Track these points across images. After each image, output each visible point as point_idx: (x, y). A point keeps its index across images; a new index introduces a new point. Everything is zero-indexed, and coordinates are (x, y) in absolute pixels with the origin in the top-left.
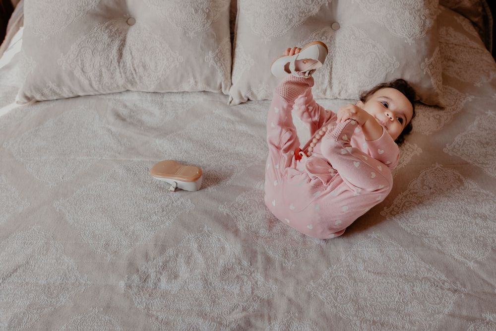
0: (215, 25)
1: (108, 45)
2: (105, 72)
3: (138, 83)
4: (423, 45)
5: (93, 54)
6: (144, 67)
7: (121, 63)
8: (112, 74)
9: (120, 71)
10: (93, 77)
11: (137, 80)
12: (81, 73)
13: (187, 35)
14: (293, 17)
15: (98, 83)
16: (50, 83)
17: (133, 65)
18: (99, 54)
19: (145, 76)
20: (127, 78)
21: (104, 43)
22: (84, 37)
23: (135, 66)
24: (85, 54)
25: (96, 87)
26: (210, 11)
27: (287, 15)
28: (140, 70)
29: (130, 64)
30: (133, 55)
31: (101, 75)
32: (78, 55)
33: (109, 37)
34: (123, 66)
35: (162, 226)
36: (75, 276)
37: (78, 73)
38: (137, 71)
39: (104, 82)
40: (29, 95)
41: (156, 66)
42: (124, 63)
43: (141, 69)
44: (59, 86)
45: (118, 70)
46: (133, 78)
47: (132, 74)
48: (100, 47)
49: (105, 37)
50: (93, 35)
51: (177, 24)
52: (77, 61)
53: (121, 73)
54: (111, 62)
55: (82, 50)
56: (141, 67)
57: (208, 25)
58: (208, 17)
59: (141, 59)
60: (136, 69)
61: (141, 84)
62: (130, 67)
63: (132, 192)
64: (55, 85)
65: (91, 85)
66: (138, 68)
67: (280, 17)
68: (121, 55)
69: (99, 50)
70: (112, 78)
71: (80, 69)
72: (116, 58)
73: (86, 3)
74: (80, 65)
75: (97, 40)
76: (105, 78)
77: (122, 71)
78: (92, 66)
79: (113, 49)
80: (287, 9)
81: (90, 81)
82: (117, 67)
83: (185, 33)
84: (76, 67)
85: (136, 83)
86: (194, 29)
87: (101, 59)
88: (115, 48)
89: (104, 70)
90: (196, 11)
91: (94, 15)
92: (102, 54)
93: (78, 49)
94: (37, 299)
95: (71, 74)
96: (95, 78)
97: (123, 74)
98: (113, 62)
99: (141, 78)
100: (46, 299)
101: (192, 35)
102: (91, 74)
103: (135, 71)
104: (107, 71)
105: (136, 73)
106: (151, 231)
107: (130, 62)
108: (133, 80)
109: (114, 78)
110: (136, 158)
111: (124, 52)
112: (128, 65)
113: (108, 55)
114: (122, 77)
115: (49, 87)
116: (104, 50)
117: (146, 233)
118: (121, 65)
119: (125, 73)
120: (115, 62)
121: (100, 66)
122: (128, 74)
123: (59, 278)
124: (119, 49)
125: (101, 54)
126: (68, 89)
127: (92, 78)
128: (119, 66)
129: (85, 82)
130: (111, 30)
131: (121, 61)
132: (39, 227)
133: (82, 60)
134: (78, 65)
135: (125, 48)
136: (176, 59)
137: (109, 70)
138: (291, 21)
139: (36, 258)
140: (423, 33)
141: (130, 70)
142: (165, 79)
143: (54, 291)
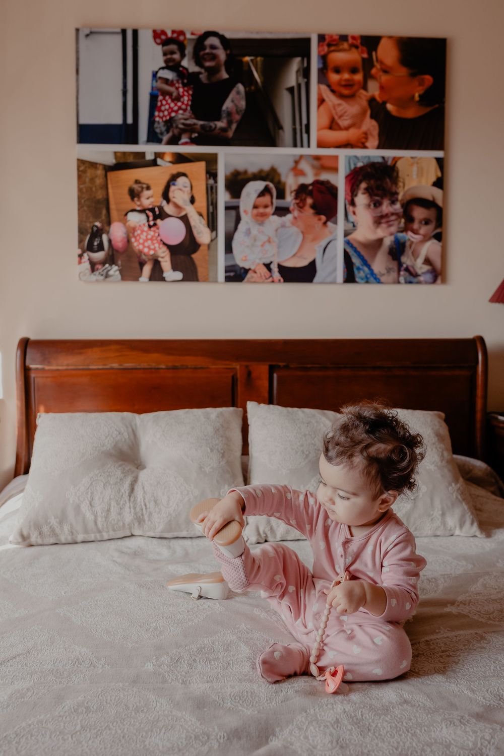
0: (229, 463)
1: (121, 479)
2: (114, 507)
3: (147, 522)
4: (446, 470)
5: (104, 487)
6: (156, 502)
7: (131, 498)
8: (121, 509)
9: (130, 506)
10: (100, 512)
11: (146, 518)
12: (88, 507)
13: (203, 470)
14: (310, 453)
15: (104, 519)
16: (53, 518)
17: (144, 499)
18: (111, 488)
19: (155, 512)
20: (136, 514)
21: (117, 478)
22: (98, 472)
23: (147, 500)
24: (96, 487)
25: (100, 525)
26: (224, 452)
27: (303, 452)
28: (151, 505)
29: (141, 499)
30: (145, 489)
31: (109, 510)
32: (89, 488)
33: (123, 473)
34: (134, 500)
35: (190, 623)
36: (90, 660)
37: (85, 508)
38: (148, 506)
39: (110, 519)
40: (25, 533)
41: (168, 501)
42: (135, 498)
43: (152, 503)
44: (61, 523)
45: (128, 505)
46: (142, 515)
47: (142, 510)
48: (112, 481)
49: (119, 473)
50: (106, 470)
51: (192, 461)
52: (87, 493)
53: (130, 508)
54: (122, 496)
55: (93, 483)
56: (153, 502)
57: (223, 463)
58: (223, 456)
59: (153, 493)
60: (147, 504)
61: (150, 523)
62: (141, 502)
63: (149, 601)
64: (56, 522)
65: (96, 523)
66: (149, 503)
67: (297, 453)
68: (132, 490)
69: (111, 483)
70: (120, 514)
71: (88, 503)
72: (127, 492)
73: (102, 444)
74: (89, 498)
75: (109, 474)
76: (112, 513)
77: (132, 505)
78: (101, 500)
79: (125, 483)
80: (302, 445)
81: (96, 516)
82: (127, 501)
83: (201, 468)
84: (84, 500)
85: (144, 521)
86: (210, 465)
87: (112, 492)
88: (127, 483)
89: (113, 503)
90: (212, 450)
91: (108, 455)
92: (114, 488)
93: (90, 482)
94: (43, 679)
95: (77, 508)
96: (102, 513)
97: (132, 509)
98: (123, 496)
99: (150, 514)
100: (54, 679)
101: (207, 469)
102: (98, 509)
103: (145, 505)
104: (116, 505)
105: (146, 509)
106: (177, 627)
107: (142, 497)
108: (141, 517)
109: (122, 514)
110: (148, 578)
111: (136, 488)
112: (139, 500)
113: (119, 489)
114: (130, 512)
115: (50, 523)
116: (116, 484)
117: (172, 628)
118: (132, 499)
119: (135, 508)
120: (126, 497)
121: (110, 499)
122: (138, 509)
123: (70, 662)
124: (132, 484)
125: (112, 487)
126: (69, 528)
127: (99, 514)
128: (130, 500)
129: (90, 518)
130: (124, 469)
131: (132, 495)
132: (40, 627)
133: (92, 493)
134: (88, 498)
135: (137, 484)
136: (190, 493)
137: (118, 504)
138: (307, 456)
139: (40, 648)
140: (444, 462)
141: (141, 505)
142: (176, 515)
143: (65, 672)
